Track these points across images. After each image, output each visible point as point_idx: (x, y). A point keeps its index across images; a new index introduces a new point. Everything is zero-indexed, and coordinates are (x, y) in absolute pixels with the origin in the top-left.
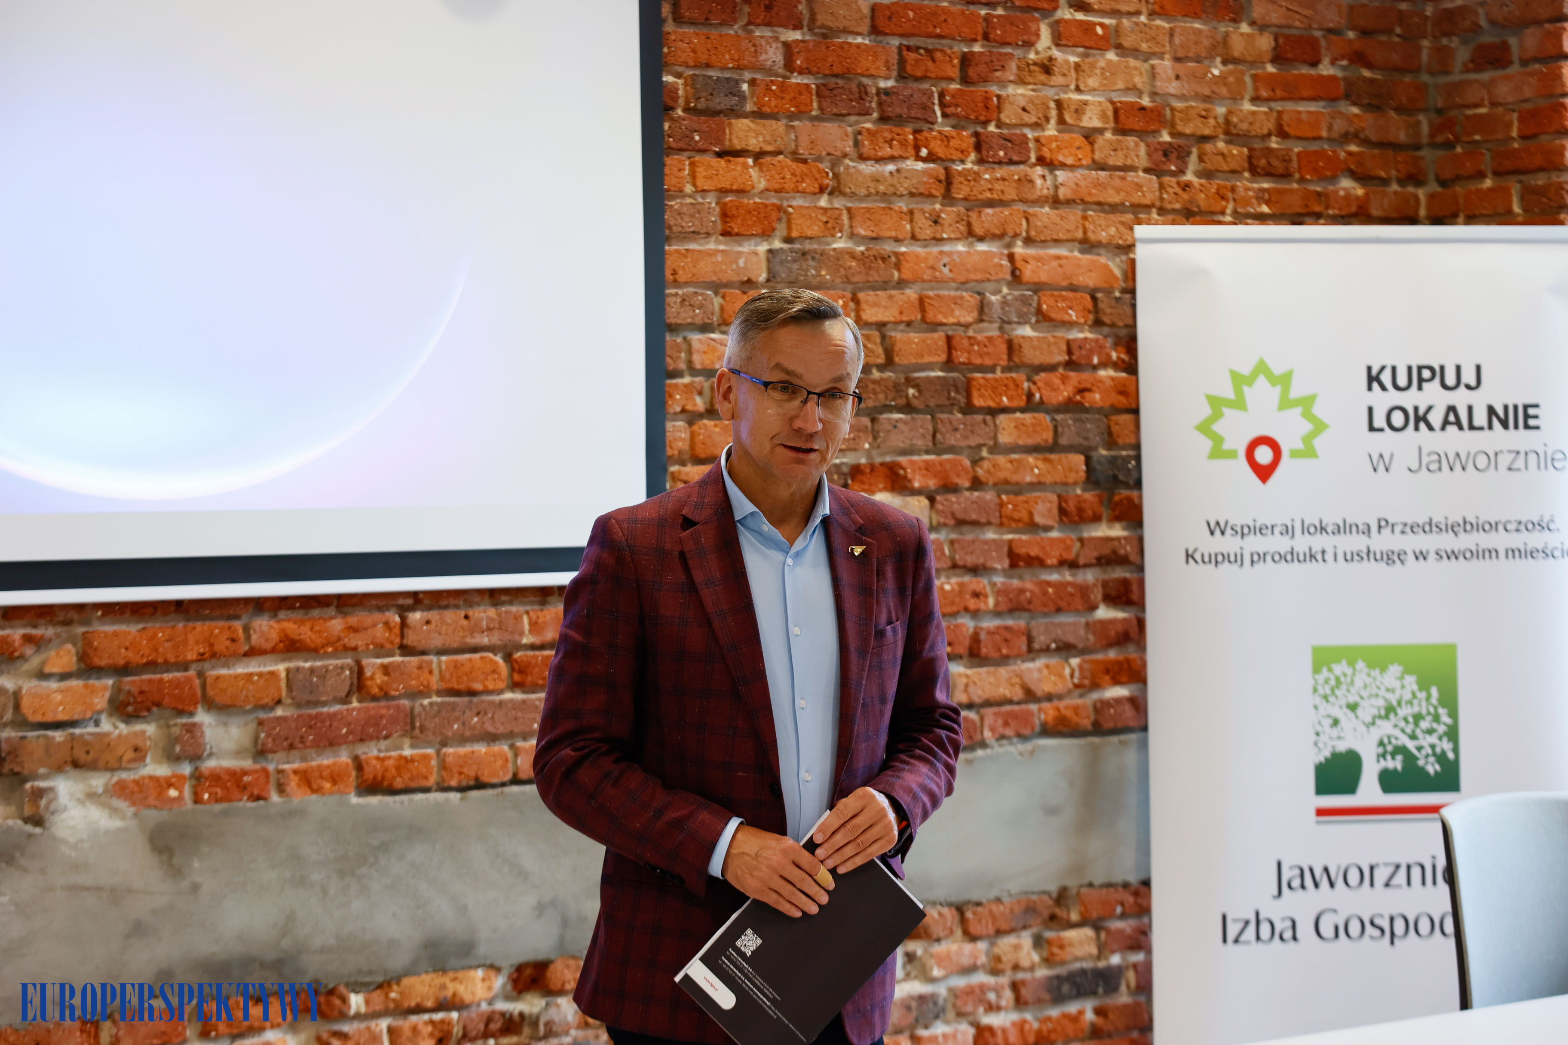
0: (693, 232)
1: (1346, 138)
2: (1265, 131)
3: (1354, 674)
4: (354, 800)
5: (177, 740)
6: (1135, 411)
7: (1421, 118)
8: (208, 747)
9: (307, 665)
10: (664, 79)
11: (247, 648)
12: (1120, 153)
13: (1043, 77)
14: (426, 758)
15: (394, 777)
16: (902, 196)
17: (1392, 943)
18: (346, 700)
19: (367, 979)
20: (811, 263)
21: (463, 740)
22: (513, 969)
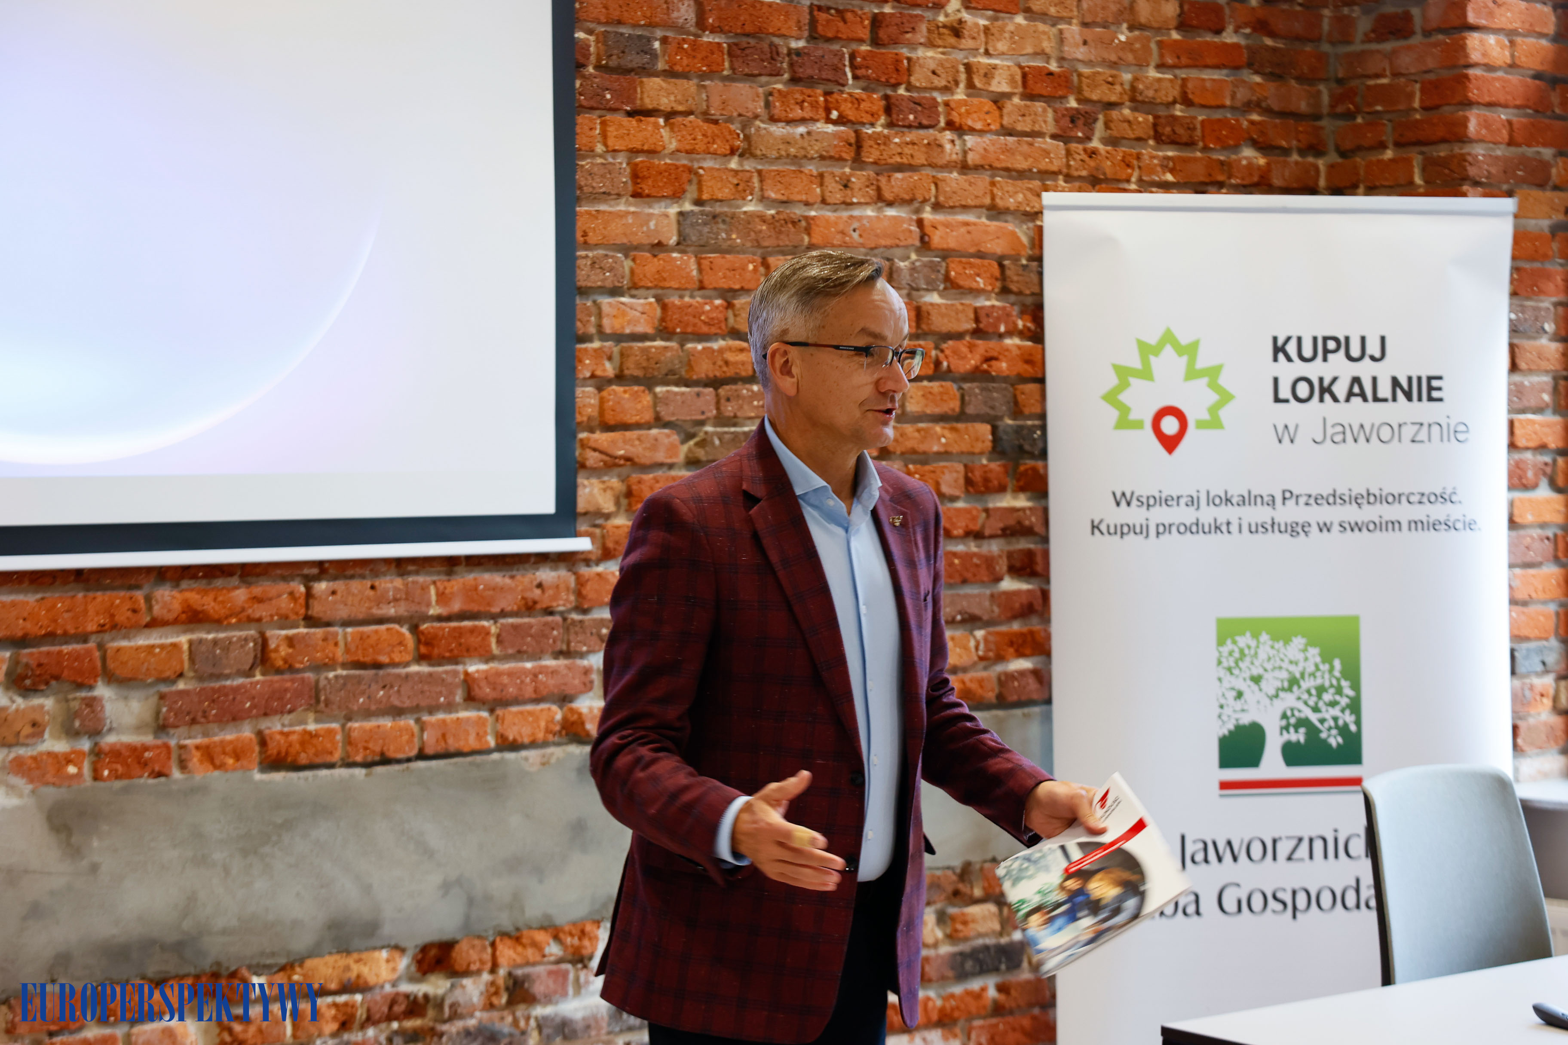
0: (604, 193)
1: (1249, 106)
2: (1170, 99)
3: (1258, 647)
4: (258, 776)
5: (76, 714)
6: (1041, 381)
7: (1322, 87)
8: (108, 721)
9: (211, 636)
10: (576, 35)
11: (148, 619)
12: (1028, 119)
13: (952, 40)
14: (330, 732)
15: (298, 753)
16: (812, 158)
17: (1294, 917)
18: (249, 673)
19: (269, 961)
20: (722, 226)
21: (368, 714)
22: (418, 950)
